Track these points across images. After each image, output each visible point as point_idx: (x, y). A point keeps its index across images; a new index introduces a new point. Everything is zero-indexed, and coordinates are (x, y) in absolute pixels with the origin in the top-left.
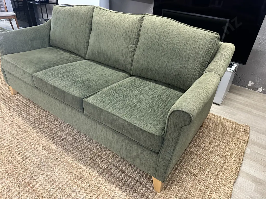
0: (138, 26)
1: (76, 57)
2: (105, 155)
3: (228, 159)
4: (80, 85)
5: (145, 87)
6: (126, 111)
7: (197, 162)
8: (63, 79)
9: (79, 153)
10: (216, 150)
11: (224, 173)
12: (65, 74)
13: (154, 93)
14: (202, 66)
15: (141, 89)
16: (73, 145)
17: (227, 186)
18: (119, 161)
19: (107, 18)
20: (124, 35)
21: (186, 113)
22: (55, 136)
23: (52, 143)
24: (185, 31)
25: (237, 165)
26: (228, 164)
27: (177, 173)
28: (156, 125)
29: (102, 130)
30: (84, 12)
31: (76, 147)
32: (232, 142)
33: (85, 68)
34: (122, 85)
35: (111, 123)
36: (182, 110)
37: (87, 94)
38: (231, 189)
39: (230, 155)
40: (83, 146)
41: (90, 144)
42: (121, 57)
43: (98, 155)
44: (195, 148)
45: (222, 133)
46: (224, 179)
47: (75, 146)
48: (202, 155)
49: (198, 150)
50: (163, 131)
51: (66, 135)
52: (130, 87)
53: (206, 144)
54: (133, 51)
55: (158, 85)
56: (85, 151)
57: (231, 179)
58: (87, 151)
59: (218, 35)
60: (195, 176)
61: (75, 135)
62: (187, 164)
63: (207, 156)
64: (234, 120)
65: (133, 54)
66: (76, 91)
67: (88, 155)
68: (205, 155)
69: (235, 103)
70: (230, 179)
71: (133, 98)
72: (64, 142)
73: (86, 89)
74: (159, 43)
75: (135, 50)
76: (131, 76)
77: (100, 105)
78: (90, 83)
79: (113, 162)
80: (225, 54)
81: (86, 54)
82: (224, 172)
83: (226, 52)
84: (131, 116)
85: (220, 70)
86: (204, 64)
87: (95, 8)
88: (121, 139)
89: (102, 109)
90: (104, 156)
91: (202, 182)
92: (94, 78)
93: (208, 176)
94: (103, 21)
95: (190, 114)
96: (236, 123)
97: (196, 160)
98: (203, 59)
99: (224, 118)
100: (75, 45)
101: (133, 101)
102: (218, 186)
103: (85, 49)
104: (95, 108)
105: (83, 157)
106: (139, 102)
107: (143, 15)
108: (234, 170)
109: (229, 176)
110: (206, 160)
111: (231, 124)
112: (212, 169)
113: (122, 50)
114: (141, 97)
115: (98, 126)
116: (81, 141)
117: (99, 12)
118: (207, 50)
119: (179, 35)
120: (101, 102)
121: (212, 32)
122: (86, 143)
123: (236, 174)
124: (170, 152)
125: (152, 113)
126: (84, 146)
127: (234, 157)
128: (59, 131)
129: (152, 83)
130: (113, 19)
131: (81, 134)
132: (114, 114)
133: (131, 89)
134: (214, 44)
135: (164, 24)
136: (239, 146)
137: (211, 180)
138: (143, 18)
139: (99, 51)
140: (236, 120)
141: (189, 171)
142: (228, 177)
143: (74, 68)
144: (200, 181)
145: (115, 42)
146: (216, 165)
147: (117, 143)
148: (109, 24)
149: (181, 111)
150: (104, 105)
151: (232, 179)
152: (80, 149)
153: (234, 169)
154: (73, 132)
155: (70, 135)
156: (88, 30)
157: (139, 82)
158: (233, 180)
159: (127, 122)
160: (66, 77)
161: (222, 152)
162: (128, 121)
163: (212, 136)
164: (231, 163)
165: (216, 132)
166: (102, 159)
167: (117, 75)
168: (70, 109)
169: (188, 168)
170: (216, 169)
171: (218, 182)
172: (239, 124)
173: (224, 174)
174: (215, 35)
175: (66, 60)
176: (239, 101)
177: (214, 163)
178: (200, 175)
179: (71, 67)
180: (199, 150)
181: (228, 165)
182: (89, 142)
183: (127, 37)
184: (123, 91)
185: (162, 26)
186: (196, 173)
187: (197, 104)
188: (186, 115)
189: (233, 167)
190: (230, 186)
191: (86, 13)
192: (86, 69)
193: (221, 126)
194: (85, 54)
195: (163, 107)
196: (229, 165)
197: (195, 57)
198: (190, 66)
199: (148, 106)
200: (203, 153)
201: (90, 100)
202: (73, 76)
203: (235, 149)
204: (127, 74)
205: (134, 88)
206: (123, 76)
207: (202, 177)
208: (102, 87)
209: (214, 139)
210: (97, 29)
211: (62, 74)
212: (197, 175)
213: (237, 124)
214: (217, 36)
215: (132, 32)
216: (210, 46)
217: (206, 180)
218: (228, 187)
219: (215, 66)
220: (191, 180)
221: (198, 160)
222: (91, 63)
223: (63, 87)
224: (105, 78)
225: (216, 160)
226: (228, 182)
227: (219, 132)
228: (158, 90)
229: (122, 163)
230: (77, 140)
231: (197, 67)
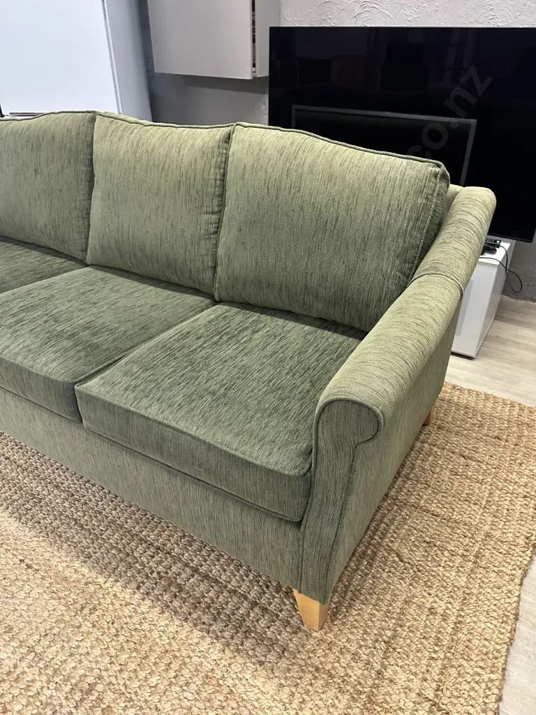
0: (219, 160)
1: (58, 260)
2: (161, 535)
3: (505, 511)
4: (66, 344)
5: (254, 332)
6: (201, 411)
7: (419, 527)
8: (16, 331)
9: (85, 538)
10: (470, 489)
11: (494, 552)
12: (25, 314)
13: (282, 347)
14: (405, 261)
15: (245, 339)
16: (67, 516)
17: (504, 588)
18: (200, 551)
19: (133, 143)
20: (183, 188)
21: (361, 405)
22: (16, 493)
23: (6, 514)
24: (346, 164)
25: (530, 527)
26: (505, 525)
27: (366, 568)
28: (286, 444)
29: (139, 469)
30: (68, 131)
31: (75, 520)
32: (512, 460)
33: (82, 290)
34: (189, 333)
35: (159, 448)
36: (350, 397)
37: (87, 369)
38: (516, 599)
39: (509, 499)
40: (96, 517)
41: (115, 509)
42: (182, 252)
43: (141, 540)
44: (413, 488)
45: (484, 438)
46: (495, 569)
47: (73, 518)
48: (433, 508)
49: (421, 494)
50: (306, 460)
51: (46, 487)
52: (212, 337)
53: (441, 474)
54: (216, 232)
55: (291, 324)
56: (102, 530)
57: (515, 567)
58: (107, 530)
59: (439, 166)
60: (415, 569)
61: (72, 486)
62: (392, 536)
63: (445, 510)
64: (513, 398)
65: (214, 242)
66: (55, 364)
67: (112, 542)
68: (441, 506)
69: (513, 350)
70: (510, 567)
71: (221, 367)
72: (41, 510)
73: (83, 354)
74: (278, 207)
75: (218, 228)
76: (216, 303)
77: (125, 401)
78: (94, 334)
79: (183, 555)
80: (470, 219)
81: (85, 250)
82: (494, 548)
83: (471, 214)
84: (215, 424)
85: (458, 267)
86: (409, 255)
87: (98, 119)
88: (194, 492)
89: (129, 411)
90: (157, 540)
91: (435, 586)
92: (108, 319)
93: (451, 565)
94: (122, 151)
95: (374, 407)
96: (520, 404)
97: (415, 522)
98: (404, 242)
99: (486, 395)
100: (53, 228)
101: (221, 377)
102: (481, 593)
103: (83, 237)
104: (110, 408)
105: (95, 548)
106: (238, 378)
107: (228, 129)
108: (521, 541)
109: (508, 561)
110: (445, 519)
111: (507, 409)
112: (461, 543)
113: (183, 232)
114: (243, 363)
115: (127, 459)
116: (90, 500)
117: (109, 127)
118: (414, 215)
119: (331, 177)
120: (126, 389)
121: (424, 159)
122: (105, 507)
123: (529, 552)
124: (333, 520)
125: (276, 409)
126: (99, 517)
127: (519, 503)
128: (27, 479)
129: (277, 319)
130: (149, 145)
131: (88, 481)
132: (165, 422)
133: (216, 343)
134: (432, 195)
135: (286, 151)
136: (531, 470)
137: (460, 577)
138: (228, 139)
139: (120, 240)
140: (521, 396)
141: (398, 556)
142: (505, 564)
143: (52, 296)
144: (429, 583)
145: (160, 210)
146: (472, 531)
147: (185, 502)
148: (139, 161)
149: (348, 401)
150: (135, 398)
151: (517, 569)
152: (87, 525)
153: (522, 537)
154: (66, 476)
155: (56, 487)
156: (83, 182)
157: (239, 318)
158: (520, 571)
159: (204, 442)
160: (26, 324)
161: (486, 494)
162: (208, 440)
163: (457, 449)
164: (512, 522)
165: (466, 436)
166: (152, 550)
167: (175, 303)
168: (46, 416)
169: (395, 546)
170: (474, 541)
171: (479, 581)
172: (530, 406)
173: (494, 555)
174: (430, 168)
175: (32, 273)
176: (525, 342)
177: (465, 524)
178: (429, 564)
179: (44, 294)
180: (423, 492)
181: (505, 529)
182: (112, 502)
183: (193, 193)
184: (192, 351)
185: (281, 155)
186: (418, 559)
188: (364, 412)
189: (519, 532)
190: (512, 588)
191: (74, 133)
192: (84, 293)
193: (480, 419)
194: (83, 251)
195: (307, 386)
196: (507, 527)
197: (381, 238)
198: (370, 266)
199: (265, 389)
200: (435, 501)
201: (93, 386)
202: (45, 318)
203: (522, 479)
204: (204, 299)
205: (225, 338)
206: (193, 306)
207: (435, 569)
208: (131, 344)
209: (464, 457)
210: (108, 177)
211: (14, 315)
212: (421, 565)
213: (522, 409)
214: (438, 169)
215: (206, 177)
216: (420, 201)
217: (445, 578)
218: (506, 592)
219: (442, 255)
220: (405, 583)
221: (421, 523)
222: (101, 274)
223: (17, 354)
224: (142, 315)
225: (473, 517)
226: (507, 578)
227: (474, 435)
228: (292, 336)
229: (208, 556)
230: (78, 501)
231: (390, 266)
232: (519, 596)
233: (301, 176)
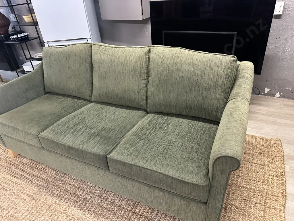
0: (146, 60)
1: (80, 101)
2: (140, 210)
3: (271, 183)
4: (98, 138)
5: (168, 124)
6: (160, 162)
7: (240, 194)
8: (76, 135)
9: (111, 215)
10: (255, 176)
11: (271, 200)
12: (76, 127)
13: (181, 130)
14: (225, 93)
15: (166, 128)
16: (101, 206)
17: (278, 215)
18: (158, 214)
19: (110, 55)
20: (133, 72)
21: (233, 158)
22: (78, 199)
23: (76, 208)
24: (199, 59)
25: (282, 189)
26: (272, 189)
27: (224, 213)
29: (134, 186)
30: (81, 51)
31: (104, 207)
32: (268, 161)
33: (95, 114)
34: (143, 128)
35: (145, 179)
37: (109, 148)
38: (284, 219)
39: (271, 178)
40: (112, 205)
41: (119, 201)
42: (133, 95)
43: (133, 212)
44: (234, 178)
45: (255, 153)
46: (273, 207)
47: (103, 207)
48: (243, 185)
49: (237, 180)
51: (89, 195)
52: (152, 129)
53: (243, 171)
54: (146, 87)
55: (181, 120)
56: (116, 210)
57: (280, 205)
58: (118, 210)
59: (235, 57)
60: (243, 211)
61: (99, 193)
62: (231, 199)
63: (248, 185)
64: (262, 136)
65: (146, 90)
66: (96, 148)
67: (122, 215)
68: (246, 184)
69: (256, 115)
70: (278, 206)
71: (161, 141)
72: (89, 205)
73: (106, 142)
74: (173, 77)
75: (147, 85)
76: (147, 113)
77: (128, 160)
78: (107, 133)
79: (151, 217)
80: (247, 75)
81: (91, 96)
82: (270, 199)
83: (247, 73)
84: (167, 167)
85: (247, 95)
86: (226, 91)
87: (93, 46)
88: (159, 193)
89: (131, 165)
90: (139, 212)
91: (252, 218)
92: (109, 125)
93: (256, 208)
94: (106, 58)
95: (238, 158)
96: (265, 138)
97: (238, 192)
98: (225, 86)
99: (251, 135)
100: (77, 89)
101: (163, 146)
102: (270, 218)
103: (90, 91)
104: (123, 164)
105: (115, 218)
106: (169, 145)
107: (149, 48)
108: (280, 194)
109: (277, 203)
110: (249, 189)
111: (261, 140)
112: (258, 198)
113: (134, 88)
114: (168, 139)
115: (129, 182)
116: (108, 198)
117: (98, 49)
118: (227, 76)
119: (193, 65)
120: (128, 155)
121: (229, 55)
122: (115, 200)
123: (284, 199)
125: (188, 158)
126: (114, 205)
127: (275, 179)
128: (80, 192)
129: (174, 118)
130: (117, 56)
131: (105, 190)
132: (147, 168)
133: (155, 131)
134: (233, 68)
135: (174, 56)
136: (276, 165)
137: (260, 212)
138: (149, 51)
139: (107, 92)
140: (264, 134)
141: (236, 207)
142: (276, 205)
143: (84, 118)
144: (250, 216)
145: (124, 80)
146: (261, 193)
147: (154, 197)
148: (114, 62)
150: (132, 158)
151: (281, 206)
152: (110, 209)
153: (280, 193)
154: (96, 189)
155: (93, 194)
156: (89, 71)
157: (160, 119)
158: (283, 207)
159: (165, 175)
160: (78, 131)
161: (262, 177)
162: (166, 174)
163: (246, 159)
164: (274, 187)
165: (248, 154)
166: (139, 216)
167: (133, 115)
168: (91, 168)
169: (233, 203)
170: (262, 197)
171: (268, 213)
172: (269, 138)
173: (271, 202)
174: (231, 58)
175: (71, 108)
176: (261, 112)
177: (257, 190)
178: (247, 208)
179: (81, 117)
180: (238, 179)
181: (272, 190)
182: (117, 198)
183: (136, 73)
184: (147, 136)
185: (172, 57)
186: (243, 207)
187: (240, 143)
188: (233, 160)
189: (278, 191)
190: (281, 214)
191: (84, 52)
192: (97, 115)
193: (252, 146)
196: (273, 190)
197: (215, 86)
198: (212, 97)
199: (181, 150)
200: (243, 182)
201: (114, 155)
202: (85, 128)
203: (274, 169)
204: (143, 112)
205: (158, 128)
206: (140, 116)
207: (250, 210)
208: (122, 135)
209: (249, 162)
210: (101, 68)
211: (72, 128)
212: (245, 209)
213: (266, 140)
214: (234, 59)
215: (141, 67)
216: (229, 71)
217: (255, 214)
218: (279, 216)
219: (240, 90)
220: (241, 217)
221: (240, 192)
222: (99, 106)
223: (79, 145)
224: (122, 122)
225: (259, 187)
226: (278, 210)
227: (251, 153)
228: (183, 126)
229: (162, 216)
230: (104, 199)
231: (220, 95)
232: (285, 217)
233: (181, 65)
